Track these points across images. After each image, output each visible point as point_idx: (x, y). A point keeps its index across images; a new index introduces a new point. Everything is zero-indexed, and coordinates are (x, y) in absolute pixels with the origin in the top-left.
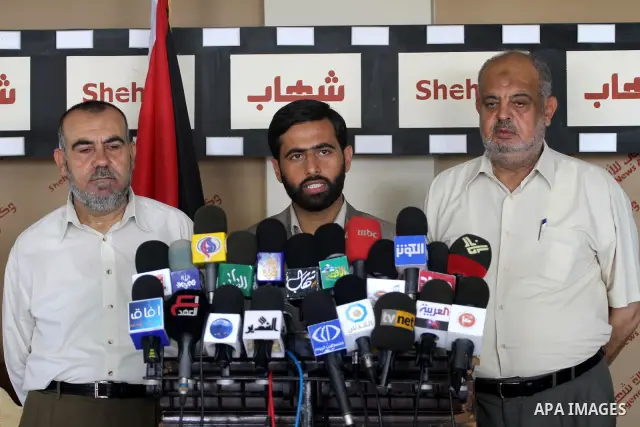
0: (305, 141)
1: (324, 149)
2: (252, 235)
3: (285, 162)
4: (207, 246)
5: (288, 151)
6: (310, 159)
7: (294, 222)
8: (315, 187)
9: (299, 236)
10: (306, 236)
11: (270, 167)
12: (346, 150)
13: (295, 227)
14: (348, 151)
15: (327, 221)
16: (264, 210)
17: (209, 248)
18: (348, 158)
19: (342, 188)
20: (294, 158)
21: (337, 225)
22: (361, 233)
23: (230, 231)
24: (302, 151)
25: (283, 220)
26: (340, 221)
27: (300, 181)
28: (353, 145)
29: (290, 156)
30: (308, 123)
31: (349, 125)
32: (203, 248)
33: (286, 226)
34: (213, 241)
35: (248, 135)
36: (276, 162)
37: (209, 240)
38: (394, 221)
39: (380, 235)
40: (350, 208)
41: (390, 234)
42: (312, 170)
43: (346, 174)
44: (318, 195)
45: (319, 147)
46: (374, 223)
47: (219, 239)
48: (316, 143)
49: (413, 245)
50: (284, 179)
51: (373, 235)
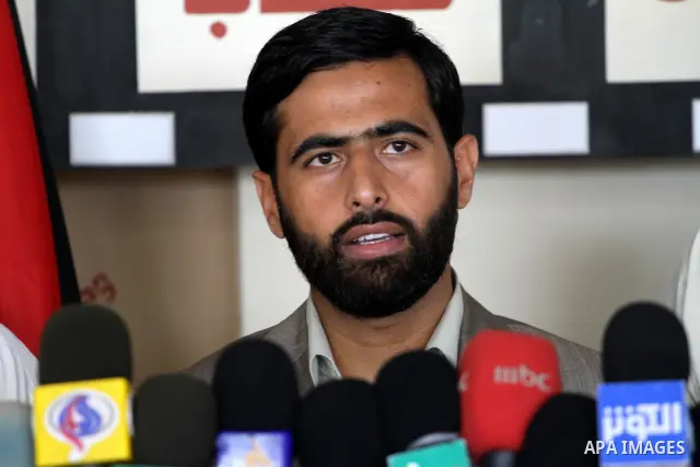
0: (345, 114)
1: (400, 136)
2: (200, 384)
3: (291, 175)
4: (77, 418)
5: (298, 144)
6: (359, 163)
7: (318, 345)
8: (374, 243)
9: (331, 386)
10: (351, 386)
11: (250, 194)
12: (459, 148)
13: (320, 359)
14: (466, 149)
15: (410, 343)
16: (234, 315)
17: (81, 422)
18: (465, 168)
19: (450, 250)
20: (316, 163)
21: (436, 354)
22: (503, 375)
23: (141, 373)
24: (338, 142)
25: (286, 342)
26: (446, 341)
27: (332, 229)
28: (478, 133)
29: (304, 158)
30: (355, 68)
31: (467, 77)
32: (66, 425)
33: (295, 358)
34: (95, 403)
35: (187, 107)
36: (267, 179)
37: (80, 402)
38: (595, 342)
39: (555, 380)
40: (471, 305)
41: (584, 380)
42: (365, 194)
43: (461, 213)
44: (383, 262)
45: (384, 131)
46: (538, 348)
47: (110, 398)
48: (374, 122)
49: (650, 409)
50: (287, 225)
51: (539, 381)
